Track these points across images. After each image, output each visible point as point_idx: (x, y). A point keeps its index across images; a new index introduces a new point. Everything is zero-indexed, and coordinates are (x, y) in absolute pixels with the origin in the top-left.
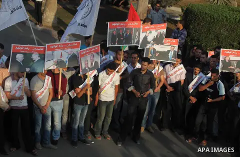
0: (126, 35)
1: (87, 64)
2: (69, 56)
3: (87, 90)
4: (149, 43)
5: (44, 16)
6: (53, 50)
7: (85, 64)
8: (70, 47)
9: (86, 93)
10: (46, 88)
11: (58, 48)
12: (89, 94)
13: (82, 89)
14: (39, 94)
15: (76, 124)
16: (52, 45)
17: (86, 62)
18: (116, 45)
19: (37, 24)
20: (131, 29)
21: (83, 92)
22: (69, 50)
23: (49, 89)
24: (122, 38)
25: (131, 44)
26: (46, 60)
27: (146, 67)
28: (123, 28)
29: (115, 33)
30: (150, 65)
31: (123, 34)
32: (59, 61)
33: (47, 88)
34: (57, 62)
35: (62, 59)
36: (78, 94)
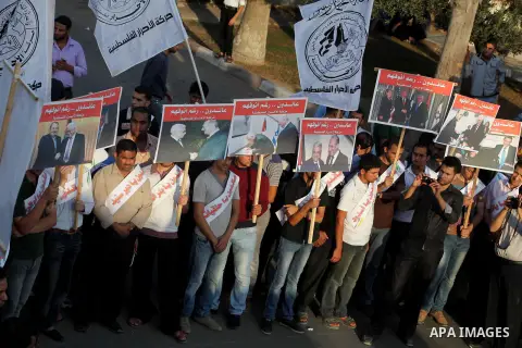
0: (414, 105)
1: (320, 153)
2: (281, 129)
3: (311, 210)
4: (456, 136)
5: (237, 41)
6: (248, 113)
7: (314, 152)
8: (285, 108)
9: (308, 216)
10: (227, 199)
11: (259, 110)
12: (314, 218)
13: (300, 208)
14: (210, 209)
15: (277, 283)
16: (246, 103)
17: (317, 149)
18: (389, 124)
19: (220, 56)
20: (428, 96)
21: (303, 214)
22: (281, 117)
23: (233, 200)
24: (404, 111)
25: (424, 127)
26: (231, 133)
27: (449, 177)
28: (410, 89)
29: (389, 95)
30: (458, 175)
31: (408, 101)
32: (259, 138)
33: (230, 199)
34: (255, 140)
35: (264, 133)
36: (291, 217)
